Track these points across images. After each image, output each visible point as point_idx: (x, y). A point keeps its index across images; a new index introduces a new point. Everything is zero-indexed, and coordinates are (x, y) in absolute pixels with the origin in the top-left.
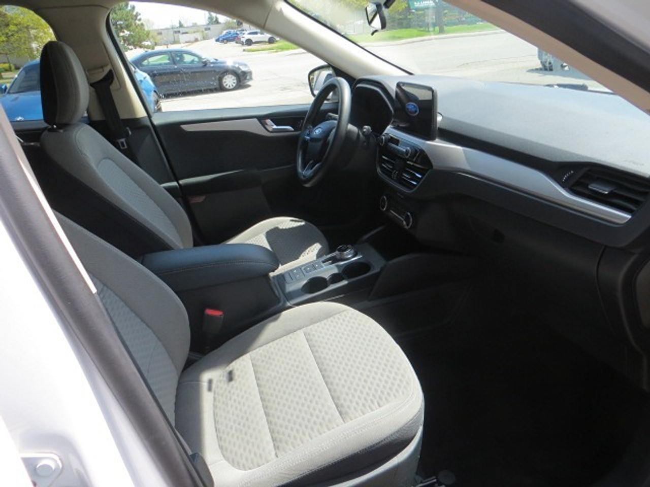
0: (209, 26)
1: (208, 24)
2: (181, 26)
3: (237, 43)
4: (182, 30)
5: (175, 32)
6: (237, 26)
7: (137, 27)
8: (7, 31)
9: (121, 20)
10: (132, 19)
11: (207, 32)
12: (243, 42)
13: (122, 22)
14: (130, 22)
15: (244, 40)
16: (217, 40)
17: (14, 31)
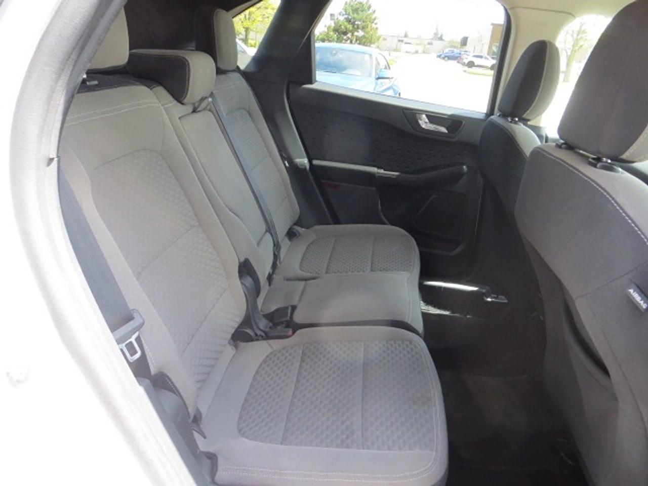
0: (433, 41)
1: (432, 39)
2: (406, 36)
3: (458, 62)
4: (406, 40)
5: (399, 41)
6: (459, 46)
7: (371, 29)
8: (264, 13)
9: (360, 20)
10: (370, 22)
11: (429, 46)
12: (464, 63)
13: (360, 23)
14: (367, 24)
15: (466, 61)
16: (439, 56)
17: (269, 14)
